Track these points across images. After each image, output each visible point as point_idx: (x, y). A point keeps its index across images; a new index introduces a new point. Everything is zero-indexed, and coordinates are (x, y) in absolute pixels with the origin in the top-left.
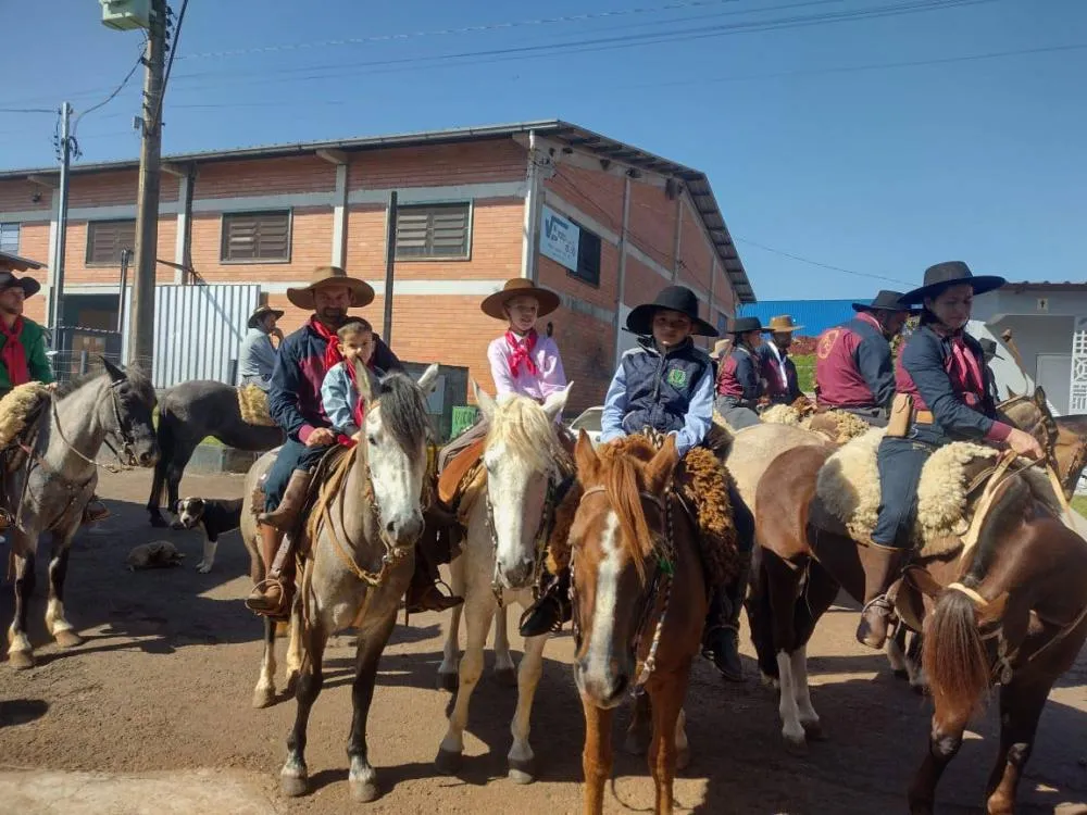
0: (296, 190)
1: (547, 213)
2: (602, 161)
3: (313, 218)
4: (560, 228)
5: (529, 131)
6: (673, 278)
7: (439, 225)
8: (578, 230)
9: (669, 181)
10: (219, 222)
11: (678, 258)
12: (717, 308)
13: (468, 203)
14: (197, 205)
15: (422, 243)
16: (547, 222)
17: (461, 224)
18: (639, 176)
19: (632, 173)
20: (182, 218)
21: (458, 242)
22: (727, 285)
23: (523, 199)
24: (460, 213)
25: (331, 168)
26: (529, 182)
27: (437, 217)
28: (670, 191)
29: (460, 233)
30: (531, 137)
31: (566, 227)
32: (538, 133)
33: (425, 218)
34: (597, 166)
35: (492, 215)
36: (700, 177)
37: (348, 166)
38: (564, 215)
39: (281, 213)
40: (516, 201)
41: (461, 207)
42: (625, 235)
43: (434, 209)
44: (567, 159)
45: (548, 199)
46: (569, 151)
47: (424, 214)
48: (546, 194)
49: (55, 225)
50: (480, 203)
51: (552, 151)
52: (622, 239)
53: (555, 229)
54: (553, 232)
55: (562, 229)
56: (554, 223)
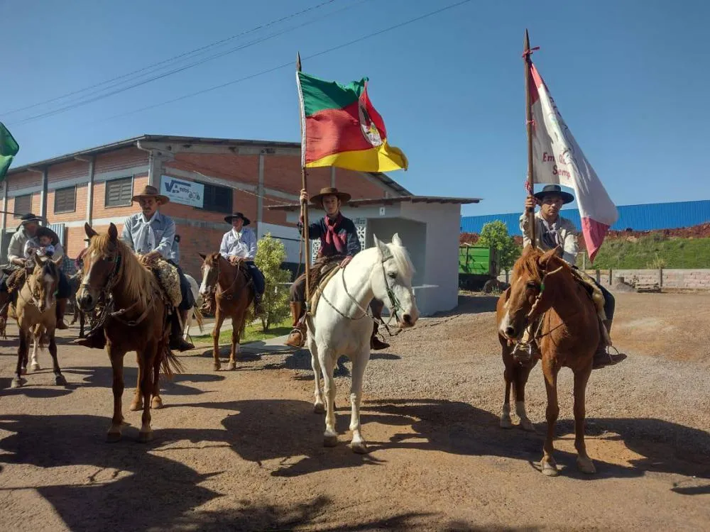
2: (229, 148)
3: (82, 188)
4: (180, 186)
5: (136, 141)
7: (123, 189)
8: (202, 185)
13: (131, 178)
14: (49, 186)
15: (117, 198)
16: (167, 184)
17: (128, 188)
18: (274, 152)
19: (267, 151)
20: (42, 192)
23: (147, 173)
24: (130, 182)
25: (88, 164)
26: (149, 166)
27: (124, 185)
29: (130, 192)
30: (138, 144)
31: (189, 185)
32: (141, 141)
33: (118, 186)
34: (229, 152)
35: (140, 182)
37: (92, 162)
38: (187, 179)
39: (73, 188)
40: (146, 175)
41: (129, 179)
42: (260, 185)
43: (122, 181)
44: (188, 150)
45: (167, 172)
46: (188, 146)
47: (114, 184)
48: (165, 170)
49: (4, 199)
50: (135, 177)
51: (170, 148)
52: (258, 187)
53: (176, 187)
54: (174, 188)
55: (183, 187)
56: (175, 184)
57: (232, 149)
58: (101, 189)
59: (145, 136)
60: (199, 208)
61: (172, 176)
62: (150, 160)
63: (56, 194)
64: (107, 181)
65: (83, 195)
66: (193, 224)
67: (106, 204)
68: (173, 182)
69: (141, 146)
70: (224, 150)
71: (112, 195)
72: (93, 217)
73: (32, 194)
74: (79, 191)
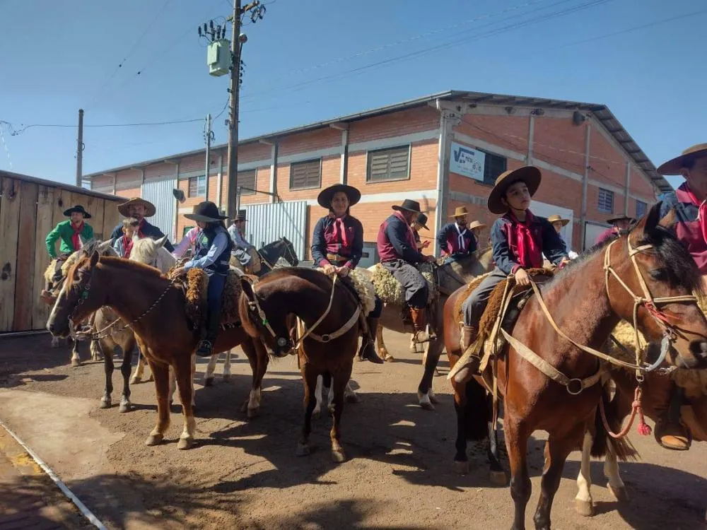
0: (322, 147)
1: (455, 147)
2: (506, 108)
3: (332, 162)
4: (466, 155)
5: (435, 99)
6: (583, 179)
7: (393, 160)
8: (484, 154)
9: (575, 113)
10: (289, 168)
11: (587, 165)
12: (635, 198)
13: (408, 146)
14: (280, 160)
15: (385, 171)
16: (455, 152)
17: (405, 158)
18: (543, 113)
19: (537, 112)
20: (272, 167)
21: (404, 169)
22: (647, 181)
23: (438, 140)
24: (405, 151)
25: (339, 133)
26: (441, 129)
27: (393, 155)
28: (576, 120)
29: (404, 164)
30: (437, 103)
31: (473, 154)
33: (386, 156)
34: (504, 113)
35: (422, 151)
36: (602, 108)
37: (348, 130)
38: (472, 146)
39: (317, 161)
40: (435, 141)
41: (405, 147)
42: (530, 154)
43: (391, 151)
44: (473, 111)
45: (456, 137)
46: (474, 106)
47: (386, 154)
48: (453, 135)
49: (219, 175)
50: (414, 145)
51: (459, 108)
52: (527, 157)
53: (463, 156)
54: (461, 158)
55: (469, 155)
56: (462, 152)
57: (509, 110)
58: (359, 160)
60: (479, 181)
61: (460, 143)
62: (442, 123)
63: (291, 169)
64: (369, 152)
66: (474, 201)
67: (368, 178)
68: (461, 150)
70: (499, 110)
71: (377, 167)
74: (326, 164)
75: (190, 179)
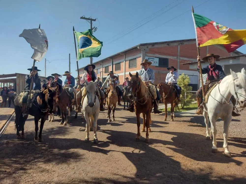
0: (121, 59)
3: (122, 63)
8: (158, 58)
17: (135, 62)
18: (183, 44)
21: (136, 64)
23: (141, 56)
27: (134, 61)
31: (154, 59)
32: (139, 46)
34: (167, 46)
35: (139, 59)
37: (125, 54)
38: (153, 57)
39: (119, 63)
40: (140, 57)
41: (135, 59)
42: (179, 57)
44: (153, 47)
47: (132, 61)
48: (146, 54)
49: (102, 68)
50: (137, 58)
51: (148, 47)
52: (178, 57)
53: (150, 60)
55: (152, 59)
56: (149, 59)
57: (168, 45)
58: (128, 63)
59: (140, 44)
60: (157, 66)
61: (149, 56)
62: (142, 52)
63: (115, 66)
64: (129, 60)
65: (123, 65)
67: (129, 67)
68: (149, 58)
69: (139, 47)
70: (166, 45)
71: (131, 64)
72: (126, 71)
73: (109, 66)
74: (121, 64)
75: (97, 69)
